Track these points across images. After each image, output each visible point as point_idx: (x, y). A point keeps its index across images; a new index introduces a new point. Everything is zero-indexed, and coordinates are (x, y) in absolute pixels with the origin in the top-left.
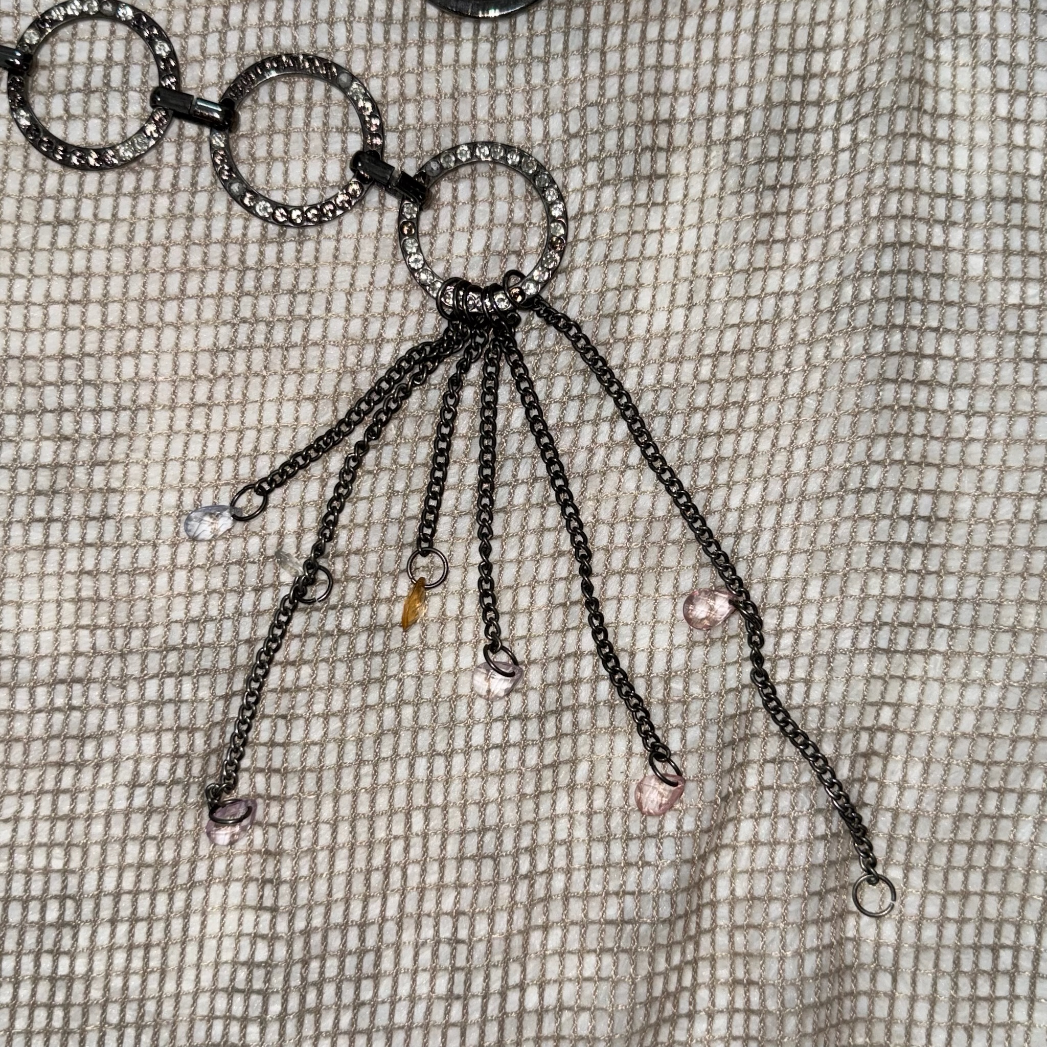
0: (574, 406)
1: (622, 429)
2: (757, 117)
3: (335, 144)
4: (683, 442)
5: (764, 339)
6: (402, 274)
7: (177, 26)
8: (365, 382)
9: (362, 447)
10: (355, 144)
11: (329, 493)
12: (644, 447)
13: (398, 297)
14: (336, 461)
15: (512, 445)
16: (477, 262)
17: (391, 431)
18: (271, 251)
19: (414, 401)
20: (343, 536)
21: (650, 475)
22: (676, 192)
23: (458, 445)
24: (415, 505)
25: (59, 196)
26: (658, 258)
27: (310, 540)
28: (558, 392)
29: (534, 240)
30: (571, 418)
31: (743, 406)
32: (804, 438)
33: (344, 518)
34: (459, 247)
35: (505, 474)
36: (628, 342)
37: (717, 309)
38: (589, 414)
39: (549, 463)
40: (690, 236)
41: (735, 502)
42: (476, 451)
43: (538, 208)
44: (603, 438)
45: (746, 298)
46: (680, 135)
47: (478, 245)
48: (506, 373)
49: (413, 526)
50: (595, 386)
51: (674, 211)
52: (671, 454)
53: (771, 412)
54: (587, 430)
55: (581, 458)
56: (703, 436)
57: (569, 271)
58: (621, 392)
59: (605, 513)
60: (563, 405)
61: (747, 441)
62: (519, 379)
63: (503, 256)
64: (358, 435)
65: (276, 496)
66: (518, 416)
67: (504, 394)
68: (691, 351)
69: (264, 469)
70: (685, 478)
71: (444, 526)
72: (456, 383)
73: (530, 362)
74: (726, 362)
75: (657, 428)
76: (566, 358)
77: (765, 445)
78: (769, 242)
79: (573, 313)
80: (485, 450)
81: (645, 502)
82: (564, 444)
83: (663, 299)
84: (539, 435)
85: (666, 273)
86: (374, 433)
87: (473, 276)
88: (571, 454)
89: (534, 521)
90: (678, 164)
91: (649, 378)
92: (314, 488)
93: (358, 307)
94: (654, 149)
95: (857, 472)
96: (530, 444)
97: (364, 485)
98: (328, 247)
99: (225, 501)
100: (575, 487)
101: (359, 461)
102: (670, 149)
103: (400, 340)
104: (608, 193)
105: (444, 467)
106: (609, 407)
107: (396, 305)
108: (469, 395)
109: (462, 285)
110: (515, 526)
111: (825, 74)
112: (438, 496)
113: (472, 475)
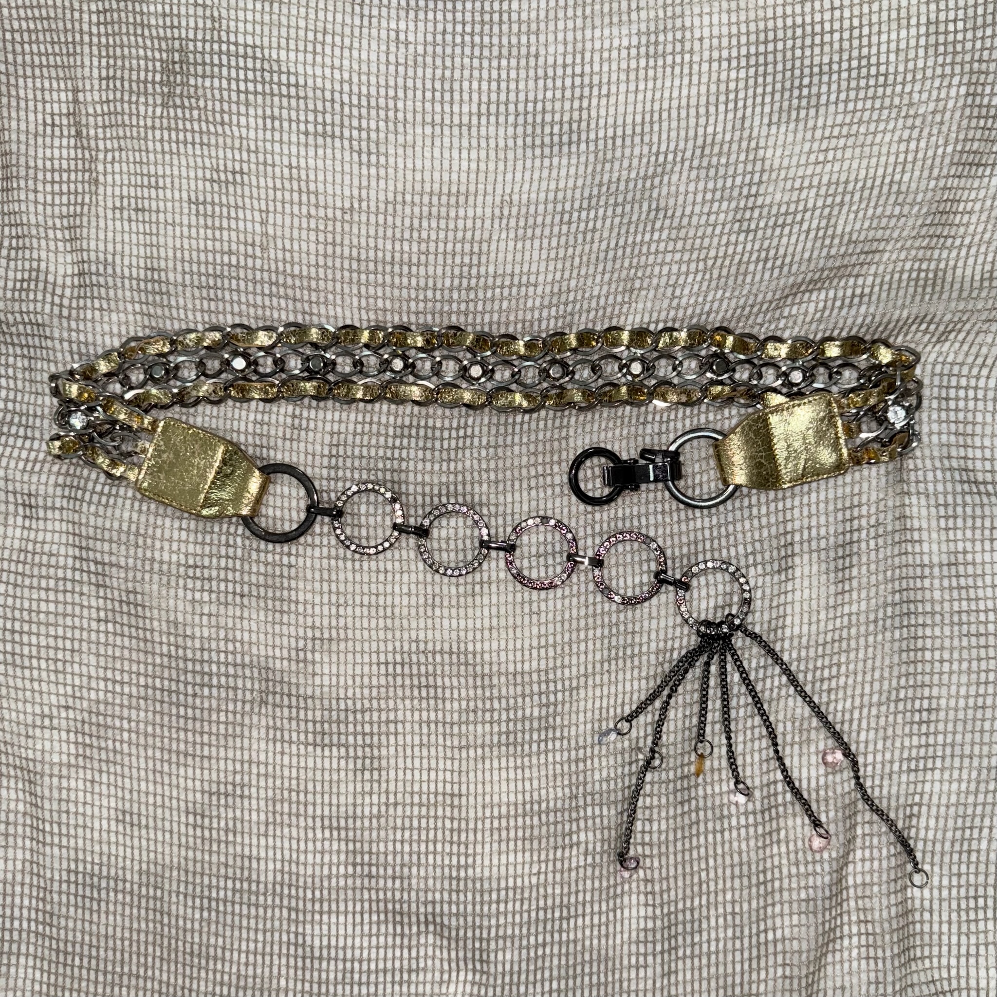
0: (762, 671)
1: (784, 679)
2: (832, 540)
3: (645, 568)
4: (813, 683)
5: (845, 634)
6: (679, 620)
7: (573, 524)
8: (667, 667)
9: (670, 697)
10: (653, 566)
11: (657, 718)
12: (796, 687)
13: (678, 629)
14: (658, 704)
15: (735, 690)
16: (711, 611)
17: (680, 689)
18: (622, 616)
19: (689, 676)
20: (664, 737)
21: (799, 699)
22: (798, 573)
23: (711, 692)
24: (695, 720)
25: (531, 602)
26: (793, 603)
27: (650, 740)
28: (754, 665)
29: (736, 599)
30: (761, 675)
31: (839, 665)
32: (868, 678)
33: (664, 729)
34: (703, 606)
35: (733, 703)
36: (783, 640)
37: (822, 624)
38: (769, 673)
39: (753, 697)
40: (806, 592)
41: (840, 707)
42: (719, 694)
43: (736, 585)
44: (776, 683)
45: (835, 618)
46: (797, 549)
47: (712, 604)
48: (729, 658)
49: (695, 730)
50: (770, 661)
51: (798, 581)
52: (808, 689)
53: (852, 667)
54: (768, 681)
55: (767, 693)
56: (822, 680)
57: (753, 612)
58: (783, 663)
59: (781, 717)
60: (757, 670)
61: (842, 680)
62: (736, 661)
63: (723, 608)
64: (666, 692)
65: (634, 723)
66: (737, 677)
67: (729, 667)
68: (812, 643)
69: (627, 711)
70: (816, 699)
71: (708, 729)
72: (708, 664)
73: (739, 652)
74: (829, 646)
75: (801, 677)
76: (755, 650)
77: (850, 681)
78: (843, 592)
79: (757, 630)
80: (723, 693)
81: (799, 711)
82: (759, 688)
83: (797, 621)
84: (747, 685)
85: (797, 609)
86: (673, 691)
87: (710, 617)
88: (763, 692)
89: (749, 724)
90: (797, 560)
91: (795, 655)
92: (650, 716)
93: (662, 637)
94: (786, 557)
95: (894, 693)
96: (743, 689)
97: (671, 714)
98: (646, 610)
99: (612, 726)
100: (766, 706)
101: (668, 703)
102: (793, 555)
103: (681, 648)
104: (768, 578)
105: (705, 702)
106: (777, 670)
107: (678, 633)
108: (713, 669)
109: (708, 624)
110: (740, 726)
111: (860, 517)
112: (704, 716)
113: (718, 704)
